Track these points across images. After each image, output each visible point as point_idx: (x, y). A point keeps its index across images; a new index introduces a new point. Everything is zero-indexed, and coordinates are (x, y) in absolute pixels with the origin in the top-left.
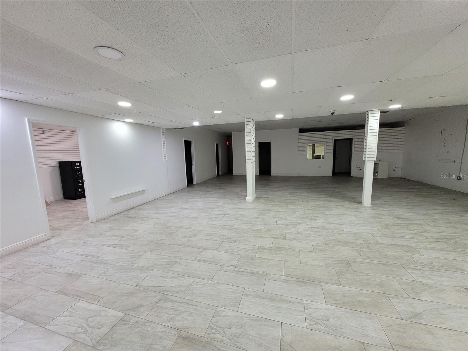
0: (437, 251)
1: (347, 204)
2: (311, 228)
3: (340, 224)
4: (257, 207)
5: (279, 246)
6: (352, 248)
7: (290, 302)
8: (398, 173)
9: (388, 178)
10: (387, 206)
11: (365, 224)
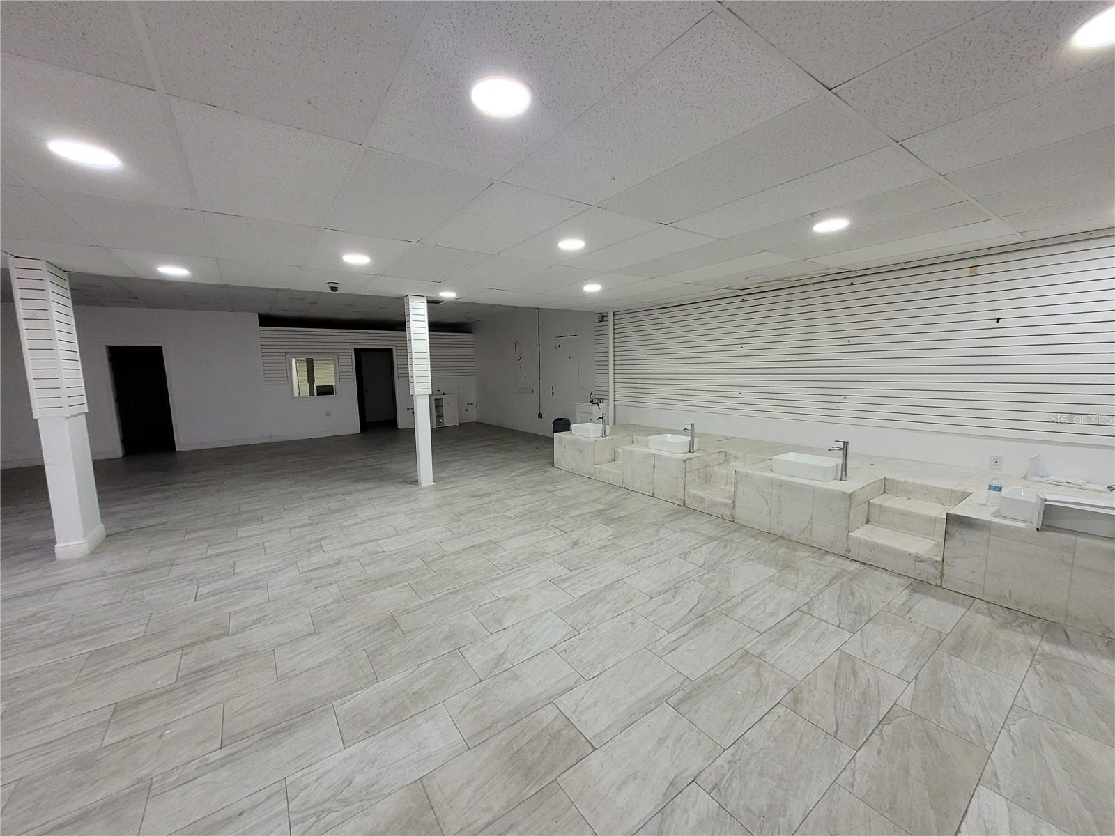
0: (522, 537)
1: (390, 490)
2: (308, 574)
3: (376, 540)
4: (112, 569)
5: (205, 665)
6: (400, 585)
7: (240, 815)
8: (473, 416)
9: (460, 424)
10: (458, 478)
11: (424, 523)
